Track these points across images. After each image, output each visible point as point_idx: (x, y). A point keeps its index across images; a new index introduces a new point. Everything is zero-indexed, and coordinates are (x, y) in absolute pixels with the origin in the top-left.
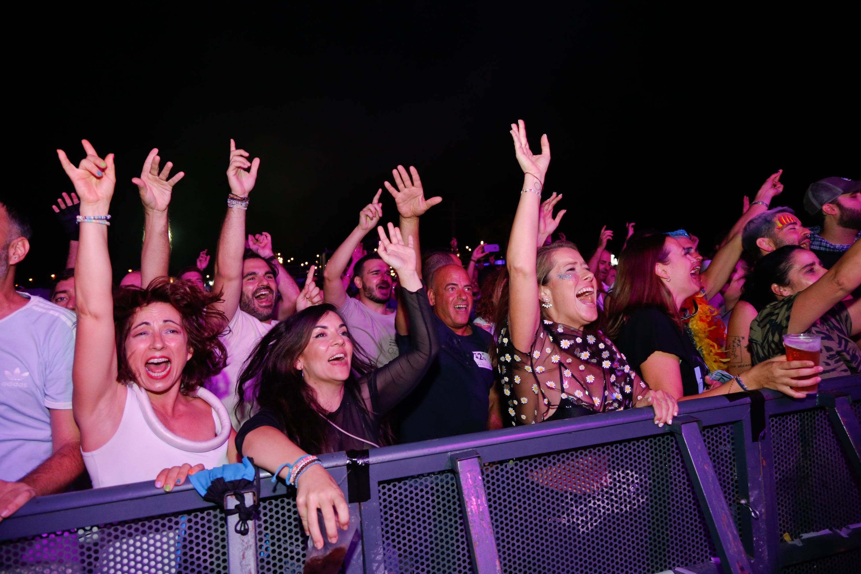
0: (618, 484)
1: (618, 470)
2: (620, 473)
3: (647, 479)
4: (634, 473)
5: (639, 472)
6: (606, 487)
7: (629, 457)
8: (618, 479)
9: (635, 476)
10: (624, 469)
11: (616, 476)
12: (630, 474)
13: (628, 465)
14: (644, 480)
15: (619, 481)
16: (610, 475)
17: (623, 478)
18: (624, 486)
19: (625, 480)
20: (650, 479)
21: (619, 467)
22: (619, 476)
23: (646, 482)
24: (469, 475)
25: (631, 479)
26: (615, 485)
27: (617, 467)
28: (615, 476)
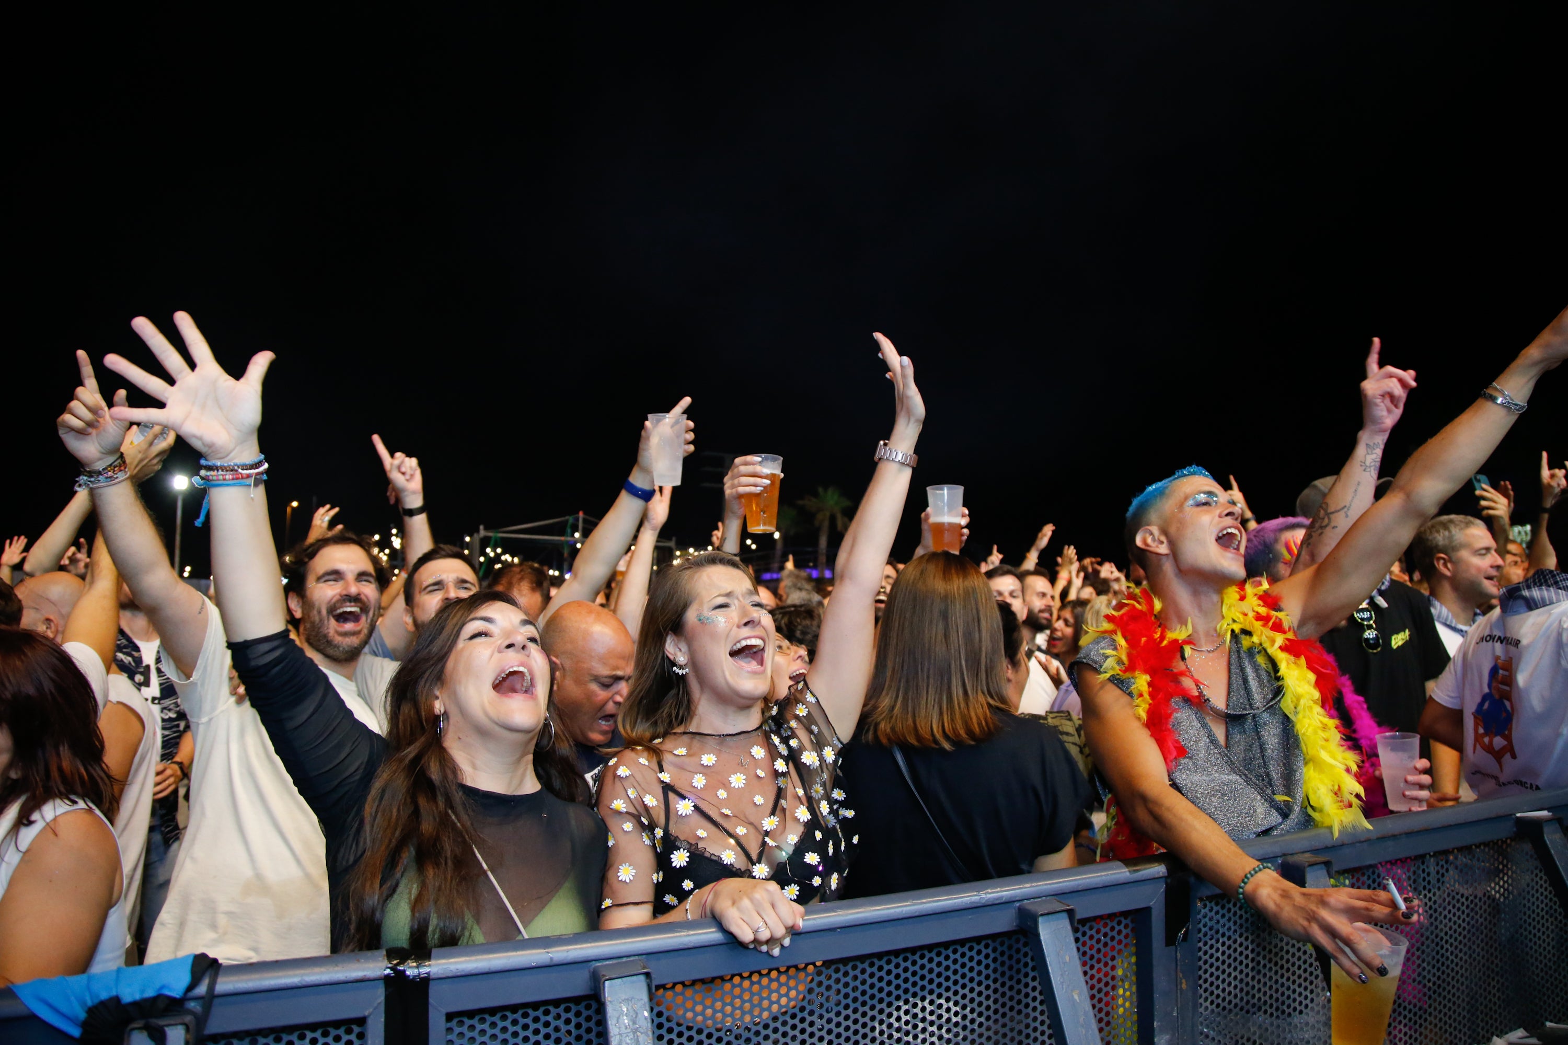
0: (921, 1025)
1: (923, 999)
2: (926, 1003)
3: (975, 1015)
4: (951, 1004)
5: (962, 1002)
6: (898, 1030)
7: (945, 974)
8: (920, 1015)
9: (954, 1009)
10: (934, 997)
11: (917, 1010)
12: (945, 1006)
13: (942, 990)
14: (970, 1017)
15: (923, 1020)
16: (906, 1007)
17: (931, 1013)
18: (931, 1029)
19: (934, 1018)
20: (980, 1015)
21: (926, 993)
22: (923, 1009)
23: (973, 1021)
24: (625, 1009)
25: (946, 1016)
26: (915, 1026)
27: (920, 994)
28: (915, 1011)
